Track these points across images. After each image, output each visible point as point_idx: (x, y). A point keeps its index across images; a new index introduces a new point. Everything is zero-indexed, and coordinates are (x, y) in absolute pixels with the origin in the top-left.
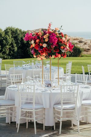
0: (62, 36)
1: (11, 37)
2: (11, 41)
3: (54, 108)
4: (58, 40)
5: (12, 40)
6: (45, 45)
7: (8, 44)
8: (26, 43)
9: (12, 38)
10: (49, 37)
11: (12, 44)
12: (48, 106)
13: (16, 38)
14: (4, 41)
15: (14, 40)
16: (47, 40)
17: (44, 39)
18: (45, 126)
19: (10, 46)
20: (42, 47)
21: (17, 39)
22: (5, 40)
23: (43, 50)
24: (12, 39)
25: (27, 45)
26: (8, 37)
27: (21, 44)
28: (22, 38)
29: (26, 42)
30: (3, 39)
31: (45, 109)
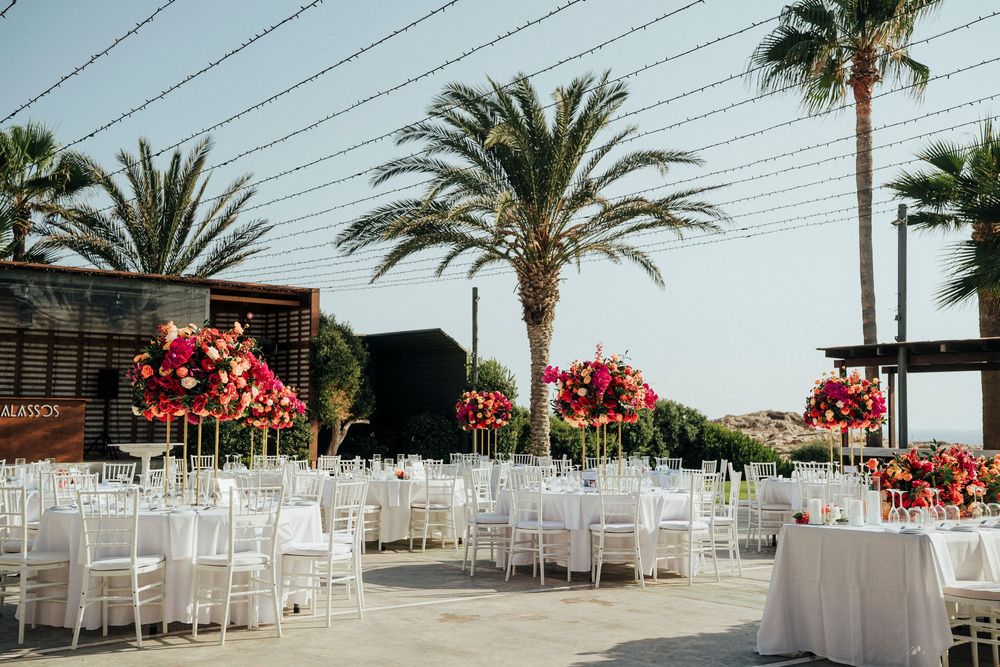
0: (627, 373)
1: (651, 424)
2: (652, 434)
3: (590, 531)
4: (614, 381)
5: (655, 432)
6: (582, 392)
7: (642, 441)
8: (695, 442)
9: (654, 426)
10: (592, 374)
11: (654, 442)
12: (575, 526)
13: (665, 427)
14: (633, 434)
15: (661, 431)
16: (587, 381)
17: (582, 379)
18: (572, 573)
19: (649, 449)
20: (576, 396)
21: (669, 430)
22: (635, 431)
23: (579, 403)
24: (655, 429)
25: (697, 446)
26: (644, 424)
27: (681, 443)
28: (682, 428)
29: (693, 439)
30: (629, 427)
31: (569, 531)
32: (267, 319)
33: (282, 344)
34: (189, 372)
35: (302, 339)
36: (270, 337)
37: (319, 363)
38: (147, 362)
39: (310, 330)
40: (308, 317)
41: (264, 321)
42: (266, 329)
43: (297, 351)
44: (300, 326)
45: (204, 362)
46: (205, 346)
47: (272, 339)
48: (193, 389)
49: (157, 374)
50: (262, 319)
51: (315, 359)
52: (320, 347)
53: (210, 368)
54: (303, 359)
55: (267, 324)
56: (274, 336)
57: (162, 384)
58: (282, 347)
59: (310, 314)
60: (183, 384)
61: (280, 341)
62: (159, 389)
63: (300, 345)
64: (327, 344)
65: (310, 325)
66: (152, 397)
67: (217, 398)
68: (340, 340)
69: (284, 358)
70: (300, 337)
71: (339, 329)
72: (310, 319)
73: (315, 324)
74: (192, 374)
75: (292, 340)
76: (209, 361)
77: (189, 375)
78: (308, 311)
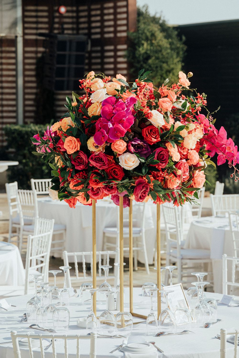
32: (78, 11)
33: (97, 39)
34: (127, 147)
35: (119, 35)
36: (81, 32)
37: (139, 62)
38: (70, 132)
39: (127, 25)
40: (125, 10)
41: (75, 15)
42: (78, 23)
43: (112, 47)
44: (115, 20)
45: (145, 132)
46: (146, 110)
47: (85, 34)
48: (135, 169)
49: (84, 148)
50: (72, 11)
51: (134, 57)
52: (140, 44)
53: (154, 140)
54: (120, 56)
55: (78, 17)
56: (86, 31)
57: (93, 163)
58: (95, 43)
59: (127, 6)
60: (122, 164)
61: (93, 37)
62: (89, 169)
63: (115, 41)
64: (147, 39)
65: (127, 19)
66: (80, 180)
67: (165, 181)
68: (160, 35)
69: (99, 55)
70: (115, 32)
71: (155, 20)
72: (127, 12)
73: (133, 17)
74: (132, 149)
75: (107, 36)
76: (152, 129)
77: (128, 150)
78: (124, 3)
